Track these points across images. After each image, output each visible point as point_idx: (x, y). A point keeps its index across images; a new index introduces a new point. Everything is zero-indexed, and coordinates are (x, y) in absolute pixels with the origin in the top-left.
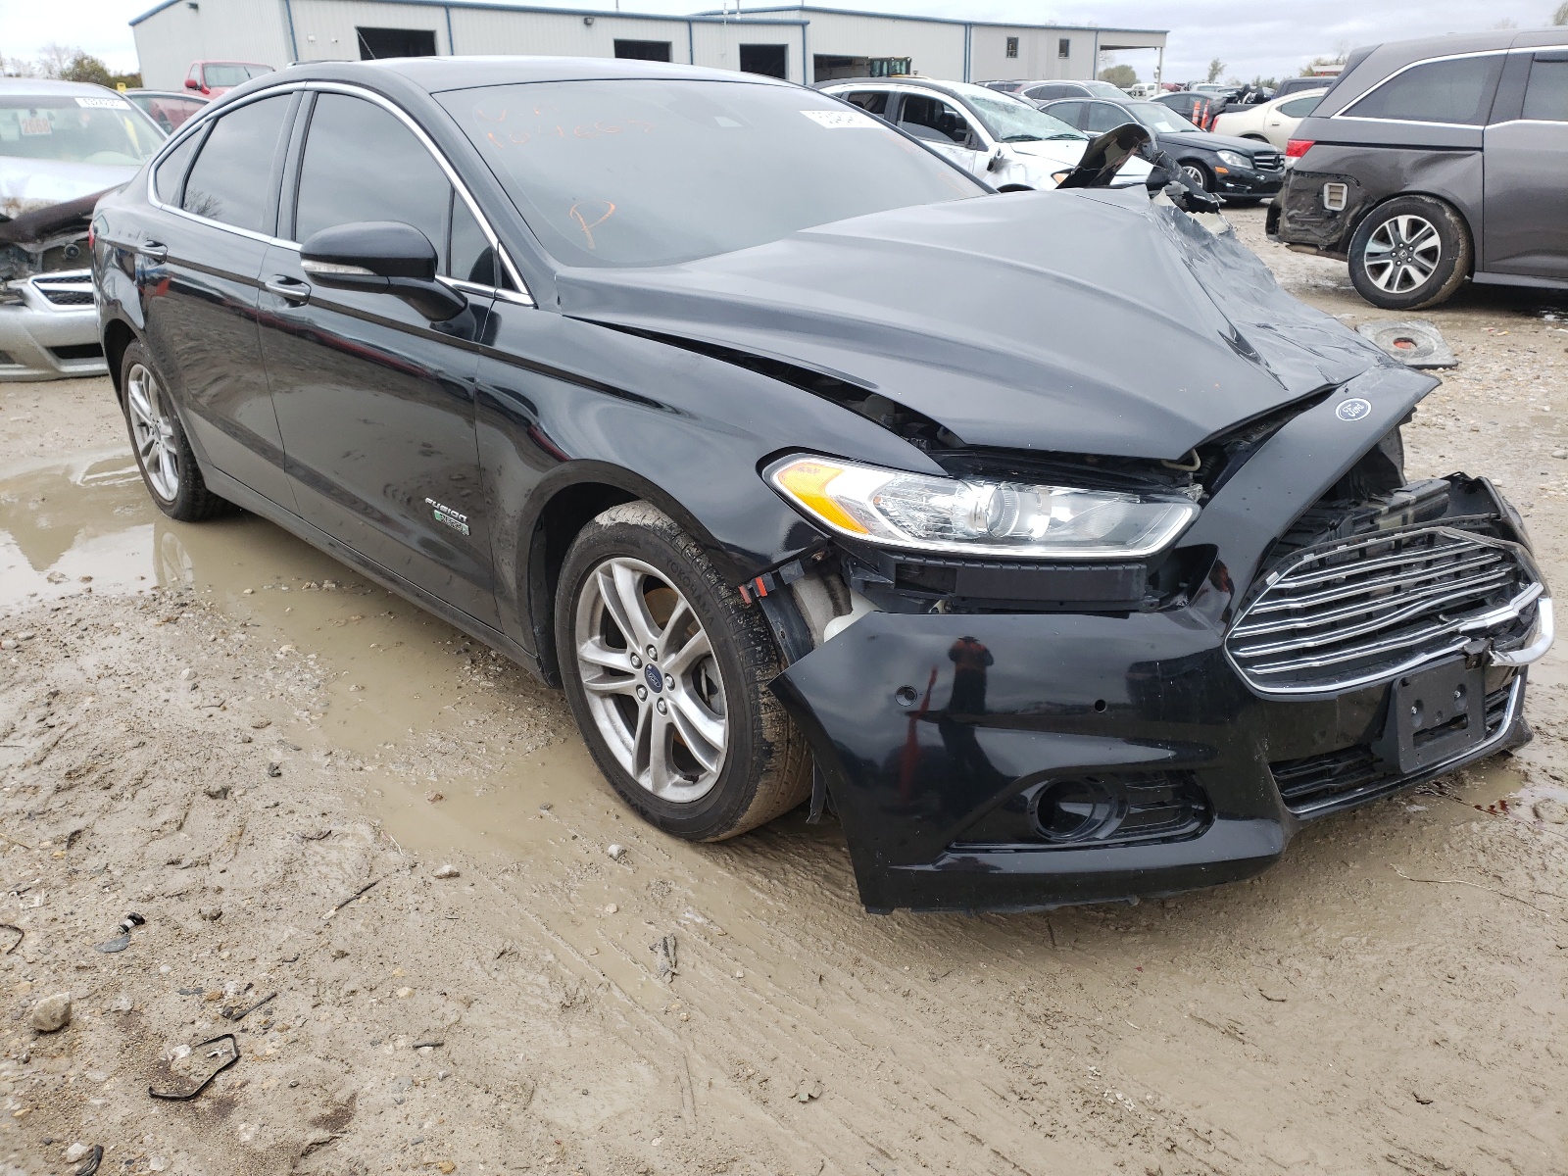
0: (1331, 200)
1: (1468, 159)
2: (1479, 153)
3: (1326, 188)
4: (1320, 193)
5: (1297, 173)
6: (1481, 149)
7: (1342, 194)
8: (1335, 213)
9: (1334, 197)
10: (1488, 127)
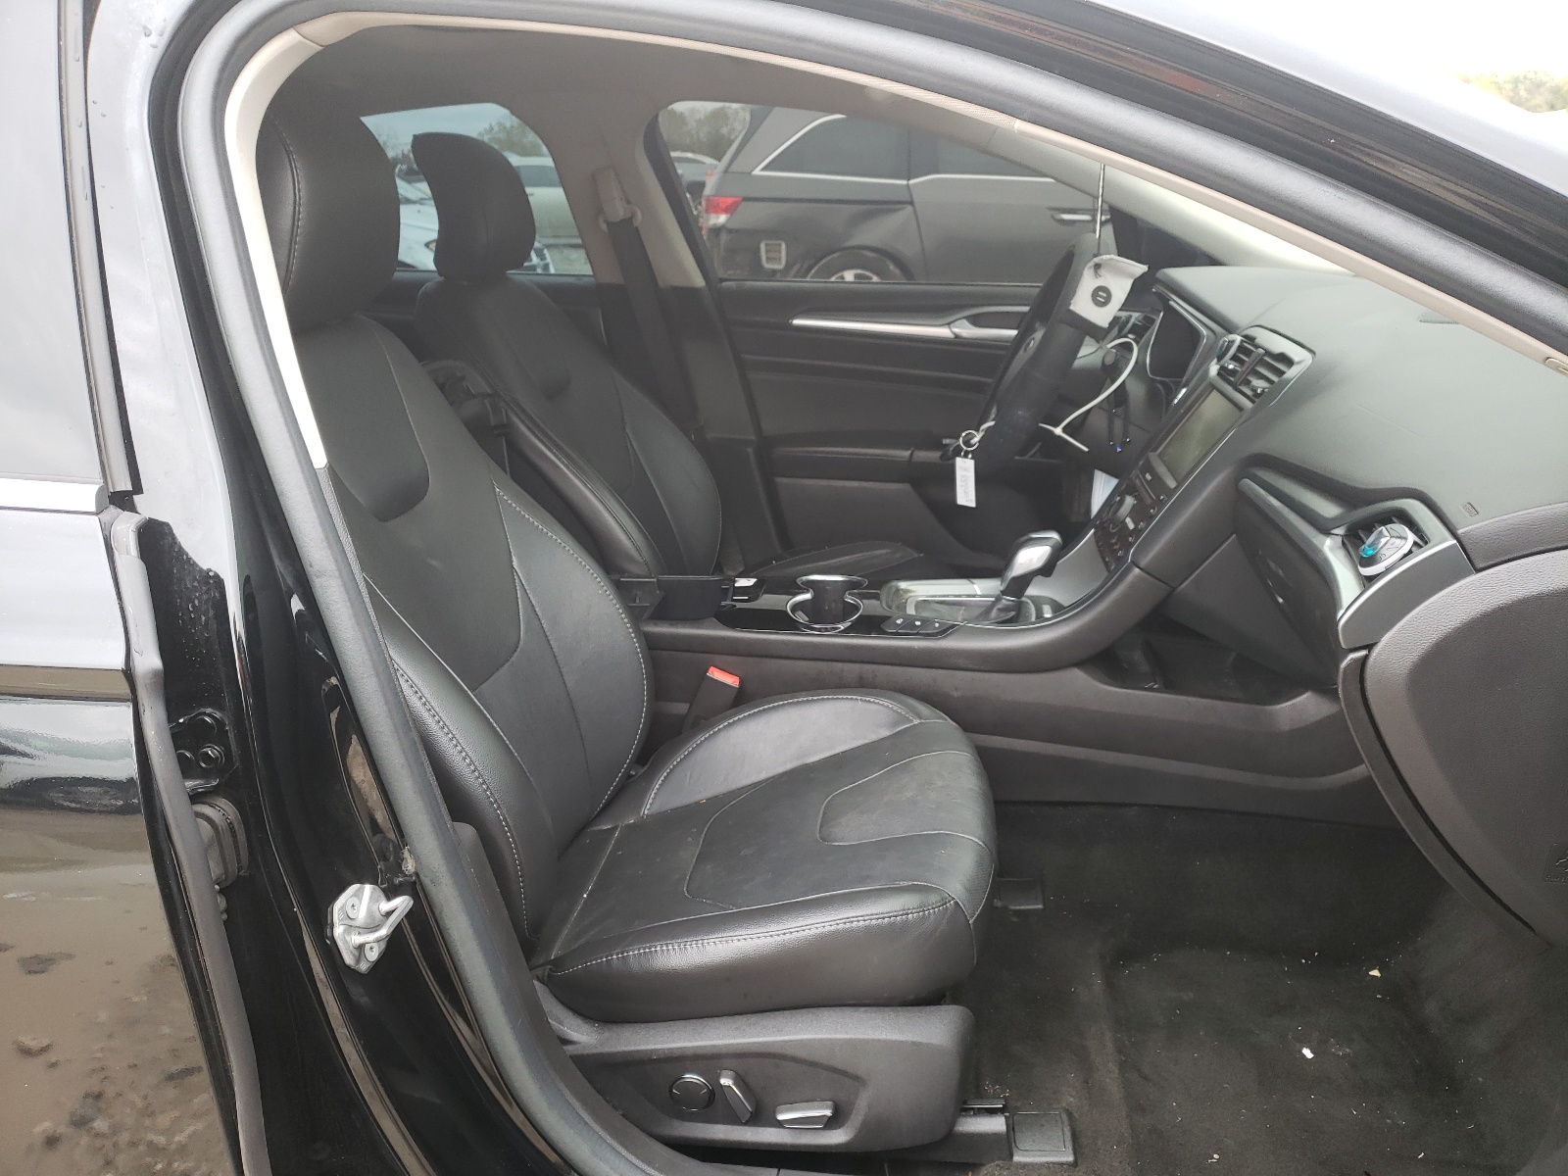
0: (767, 258)
1: (901, 213)
2: (910, 208)
3: (763, 247)
4: (758, 250)
5: (730, 231)
6: (911, 203)
7: (780, 252)
8: (774, 272)
9: (771, 255)
10: (912, 182)
